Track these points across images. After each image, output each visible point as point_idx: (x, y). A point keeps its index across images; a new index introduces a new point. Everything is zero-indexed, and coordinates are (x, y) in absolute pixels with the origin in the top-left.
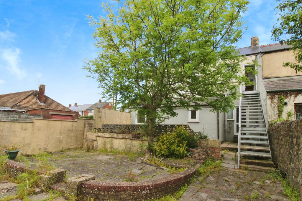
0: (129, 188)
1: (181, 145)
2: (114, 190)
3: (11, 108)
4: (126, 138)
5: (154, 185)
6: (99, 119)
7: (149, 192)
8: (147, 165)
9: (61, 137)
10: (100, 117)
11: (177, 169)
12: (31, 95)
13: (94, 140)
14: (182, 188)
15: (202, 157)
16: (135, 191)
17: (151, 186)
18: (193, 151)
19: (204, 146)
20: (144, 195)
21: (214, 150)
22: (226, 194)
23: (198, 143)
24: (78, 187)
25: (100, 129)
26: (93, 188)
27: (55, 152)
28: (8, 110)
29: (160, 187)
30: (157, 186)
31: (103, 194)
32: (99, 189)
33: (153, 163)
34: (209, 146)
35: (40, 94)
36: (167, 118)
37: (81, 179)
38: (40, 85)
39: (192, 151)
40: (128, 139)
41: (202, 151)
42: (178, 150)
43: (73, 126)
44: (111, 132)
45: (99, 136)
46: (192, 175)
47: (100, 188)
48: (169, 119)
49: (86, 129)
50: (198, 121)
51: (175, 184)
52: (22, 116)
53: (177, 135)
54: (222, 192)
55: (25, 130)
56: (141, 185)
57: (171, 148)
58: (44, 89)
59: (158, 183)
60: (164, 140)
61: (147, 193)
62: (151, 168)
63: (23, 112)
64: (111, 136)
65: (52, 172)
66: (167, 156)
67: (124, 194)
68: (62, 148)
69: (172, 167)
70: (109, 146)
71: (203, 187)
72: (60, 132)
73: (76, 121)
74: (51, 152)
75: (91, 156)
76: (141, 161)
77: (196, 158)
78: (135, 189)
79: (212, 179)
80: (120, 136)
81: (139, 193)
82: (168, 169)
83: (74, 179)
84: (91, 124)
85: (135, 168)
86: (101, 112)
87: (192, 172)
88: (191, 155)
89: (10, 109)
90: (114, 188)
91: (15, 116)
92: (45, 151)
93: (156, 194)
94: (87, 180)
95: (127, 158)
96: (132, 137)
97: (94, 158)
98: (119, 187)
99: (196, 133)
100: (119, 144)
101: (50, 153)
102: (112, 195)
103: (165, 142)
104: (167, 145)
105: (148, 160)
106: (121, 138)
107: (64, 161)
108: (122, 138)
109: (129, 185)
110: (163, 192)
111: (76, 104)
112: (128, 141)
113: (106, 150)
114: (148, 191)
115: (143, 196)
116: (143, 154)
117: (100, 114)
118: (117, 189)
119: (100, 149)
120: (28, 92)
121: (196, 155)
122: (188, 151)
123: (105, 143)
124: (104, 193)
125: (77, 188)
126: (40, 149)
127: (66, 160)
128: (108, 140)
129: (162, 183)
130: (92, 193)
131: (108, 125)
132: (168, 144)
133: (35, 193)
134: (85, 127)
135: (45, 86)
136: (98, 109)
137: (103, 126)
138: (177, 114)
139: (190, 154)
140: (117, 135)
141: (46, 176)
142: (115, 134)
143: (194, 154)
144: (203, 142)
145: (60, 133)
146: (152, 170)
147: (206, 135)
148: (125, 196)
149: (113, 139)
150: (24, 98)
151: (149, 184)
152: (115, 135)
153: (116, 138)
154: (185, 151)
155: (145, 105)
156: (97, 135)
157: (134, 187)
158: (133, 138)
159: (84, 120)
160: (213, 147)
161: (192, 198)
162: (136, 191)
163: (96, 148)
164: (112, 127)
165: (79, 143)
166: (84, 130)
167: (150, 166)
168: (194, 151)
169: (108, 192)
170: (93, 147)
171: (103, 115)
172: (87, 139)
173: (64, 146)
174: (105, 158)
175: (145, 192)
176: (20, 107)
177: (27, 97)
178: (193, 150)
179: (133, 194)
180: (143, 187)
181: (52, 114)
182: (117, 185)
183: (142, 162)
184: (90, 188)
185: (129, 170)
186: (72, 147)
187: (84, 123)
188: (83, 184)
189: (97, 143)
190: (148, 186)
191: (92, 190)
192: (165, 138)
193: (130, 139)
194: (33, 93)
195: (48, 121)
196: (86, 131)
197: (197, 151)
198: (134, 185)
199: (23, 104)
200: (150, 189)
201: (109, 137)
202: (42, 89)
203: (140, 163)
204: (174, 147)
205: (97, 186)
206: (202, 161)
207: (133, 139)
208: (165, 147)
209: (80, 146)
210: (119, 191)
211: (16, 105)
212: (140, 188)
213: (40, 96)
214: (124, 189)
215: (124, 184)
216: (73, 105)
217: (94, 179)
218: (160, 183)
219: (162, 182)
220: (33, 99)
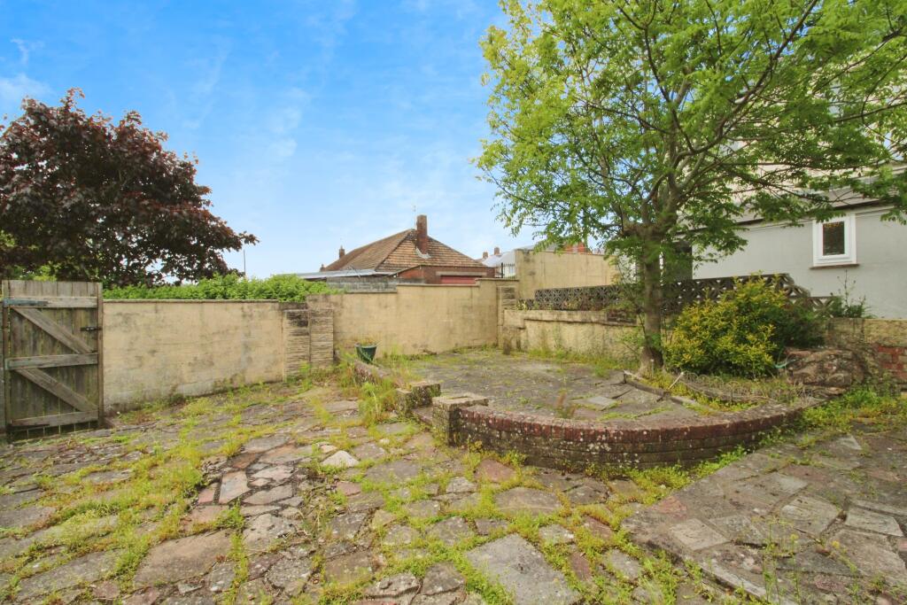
0: (553, 431)
1: (750, 337)
2: (519, 432)
3: (376, 270)
4: (592, 322)
5: (622, 433)
6: (530, 278)
7: (608, 449)
8: (636, 387)
9: (451, 320)
10: (533, 274)
11: (727, 404)
12: (404, 241)
13: (520, 329)
14: (724, 456)
15: (836, 375)
16: (570, 441)
17: (614, 435)
18: (799, 355)
19: (849, 342)
20: (594, 453)
21: (894, 355)
22: (886, 495)
23: (822, 333)
24: (450, 415)
25: (531, 301)
26: (478, 420)
27: (443, 353)
28: (371, 274)
29: (643, 442)
30: (631, 438)
31: (498, 436)
32: (488, 425)
33: (655, 386)
34: (869, 340)
35: (419, 237)
36: (709, 258)
37: (457, 401)
38: (418, 217)
39: (793, 356)
40: (597, 323)
41: (837, 356)
42: (739, 353)
43: (472, 297)
44: (558, 308)
45: (529, 319)
46: (768, 425)
47: (490, 421)
48: (716, 261)
49: (501, 302)
50: (854, 262)
51: (698, 442)
52: (390, 283)
53: (737, 308)
54: (874, 484)
55: (386, 307)
56: (585, 428)
57: (715, 347)
58: (426, 224)
59: (637, 429)
60: (694, 325)
61: (603, 451)
62: (642, 397)
63: (393, 276)
64: (555, 317)
65: (415, 384)
66: (704, 370)
67: (543, 443)
68: (456, 345)
69: (710, 399)
70: (554, 343)
71: (799, 462)
72: (448, 310)
73: (478, 287)
74: (434, 351)
75: (510, 362)
76: (622, 379)
77: (809, 379)
78: (571, 435)
79: (853, 443)
80: (578, 317)
81: (582, 446)
82: (694, 403)
83: (445, 400)
84: (511, 290)
85: (601, 394)
86: (533, 261)
87: (768, 416)
88: (791, 368)
89: (375, 273)
90: (521, 425)
91: (380, 284)
92: (424, 351)
93: (633, 458)
94: (468, 404)
95: (590, 372)
96: (606, 319)
97: (514, 368)
98: (531, 426)
99: (817, 299)
100: (576, 336)
101: (432, 354)
102: (517, 441)
103: (697, 327)
104: (700, 338)
105: (644, 377)
106: (580, 323)
107: (453, 370)
108: (583, 323)
109: (554, 425)
110: (654, 456)
111: (497, 251)
112: (598, 328)
113: (548, 352)
114: (606, 445)
115: (591, 455)
116: (632, 363)
117: (530, 266)
118: (526, 429)
119: (535, 350)
120: (400, 234)
121: (809, 370)
122: (777, 356)
123: (543, 336)
124: (500, 434)
125: (448, 417)
126: (415, 346)
127: (457, 367)
128: (549, 327)
129: (647, 431)
130: (478, 432)
131: (548, 291)
132: (706, 334)
133: (387, 421)
134: (497, 298)
135: (425, 217)
136: (524, 253)
137: (538, 294)
138: (744, 242)
139: (785, 365)
140: (570, 314)
141: (404, 391)
142: (565, 312)
143: (804, 367)
144: (844, 326)
145: (448, 314)
146: (645, 403)
147: (857, 303)
148: (547, 448)
149: (561, 324)
150: (393, 248)
151: (608, 428)
152: (565, 315)
153: (569, 323)
154: (766, 356)
155: (628, 227)
156: (525, 316)
157: (566, 429)
158: (609, 320)
159: (494, 283)
160: (886, 343)
161: (742, 484)
162: (573, 441)
163: (526, 347)
164: (557, 294)
165: (489, 335)
166: (497, 305)
167: (642, 392)
168: (801, 357)
169: (508, 432)
170: (518, 344)
171: (538, 268)
172: (505, 325)
173: (459, 340)
174: (541, 368)
175: (597, 448)
176: (389, 267)
177: (399, 246)
178: (800, 352)
179: (565, 445)
180: (592, 433)
181: (442, 276)
182: (528, 420)
183: (625, 382)
184: (473, 420)
185: (582, 398)
186: (477, 343)
187: (494, 290)
188: (461, 410)
189: (527, 336)
190: (603, 433)
191: (477, 424)
192: (694, 318)
193: (604, 325)
194: (409, 235)
195: (421, 288)
196: (500, 308)
197: (812, 357)
198: (567, 426)
199: (394, 260)
200: (611, 442)
201: (550, 319)
202: (422, 223)
203: (618, 382)
204: (726, 342)
205: (485, 417)
206: (833, 389)
207: (611, 323)
208: (697, 343)
209: (492, 343)
210: (531, 435)
211: (382, 263)
212: (582, 434)
213: (421, 240)
214: (545, 432)
215: (545, 419)
216: (491, 253)
217: (485, 403)
218: (643, 431)
219: (650, 429)
220: (410, 248)
